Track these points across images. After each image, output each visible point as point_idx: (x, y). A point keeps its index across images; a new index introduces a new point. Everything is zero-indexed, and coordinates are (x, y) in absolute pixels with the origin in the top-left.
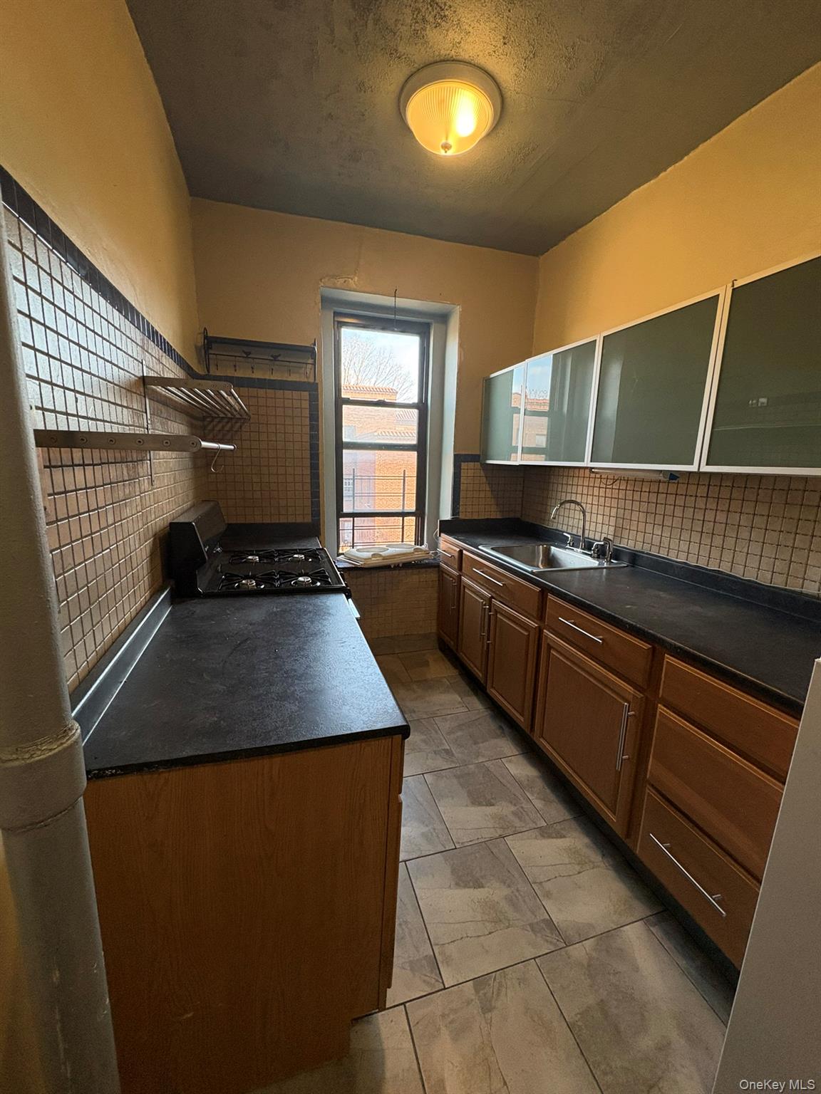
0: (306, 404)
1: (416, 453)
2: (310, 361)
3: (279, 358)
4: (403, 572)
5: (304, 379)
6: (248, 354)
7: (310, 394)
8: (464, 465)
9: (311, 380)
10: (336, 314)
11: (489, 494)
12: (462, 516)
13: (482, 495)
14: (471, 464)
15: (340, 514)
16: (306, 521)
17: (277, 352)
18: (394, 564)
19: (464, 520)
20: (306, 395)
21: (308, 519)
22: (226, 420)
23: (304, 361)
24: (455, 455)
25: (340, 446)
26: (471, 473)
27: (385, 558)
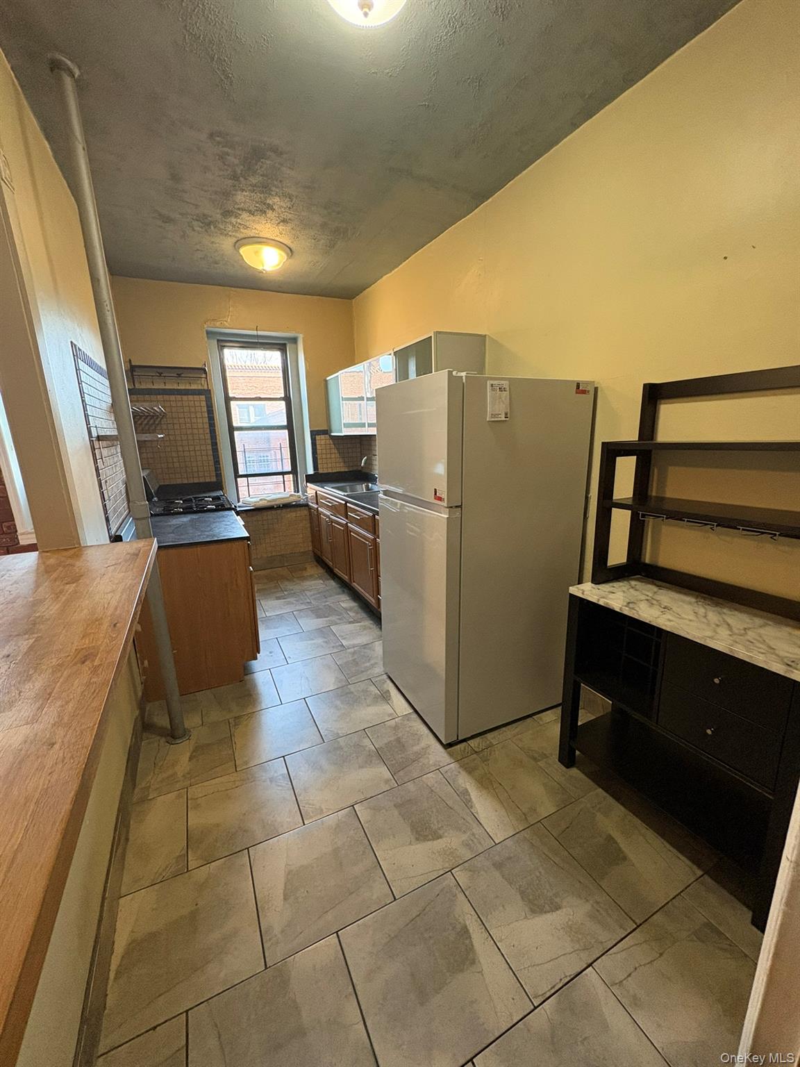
0: (204, 404)
1: (287, 431)
2: (204, 376)
3: (183, 375)
4: (284, 510)
5: (200, 387)
6: (160, 374)
7: (206, 397)
8: (318, 437)
9: (206, 388)
10: (218, 340)
11: (338, 455)
12: (320, 471)
13: (333, 456)
14: (323, 437)
15: (237, 475)
16: (212, 480)
17: (180, 372)
18: (277, 505)
19: (322, 474)
20: (203, 397)
21: (214, 479)
22: (149, 417)
23: (199, 376)
24: (311, 431)
25: (231, 429)
26: (323, 442)
27: (269, 501)
